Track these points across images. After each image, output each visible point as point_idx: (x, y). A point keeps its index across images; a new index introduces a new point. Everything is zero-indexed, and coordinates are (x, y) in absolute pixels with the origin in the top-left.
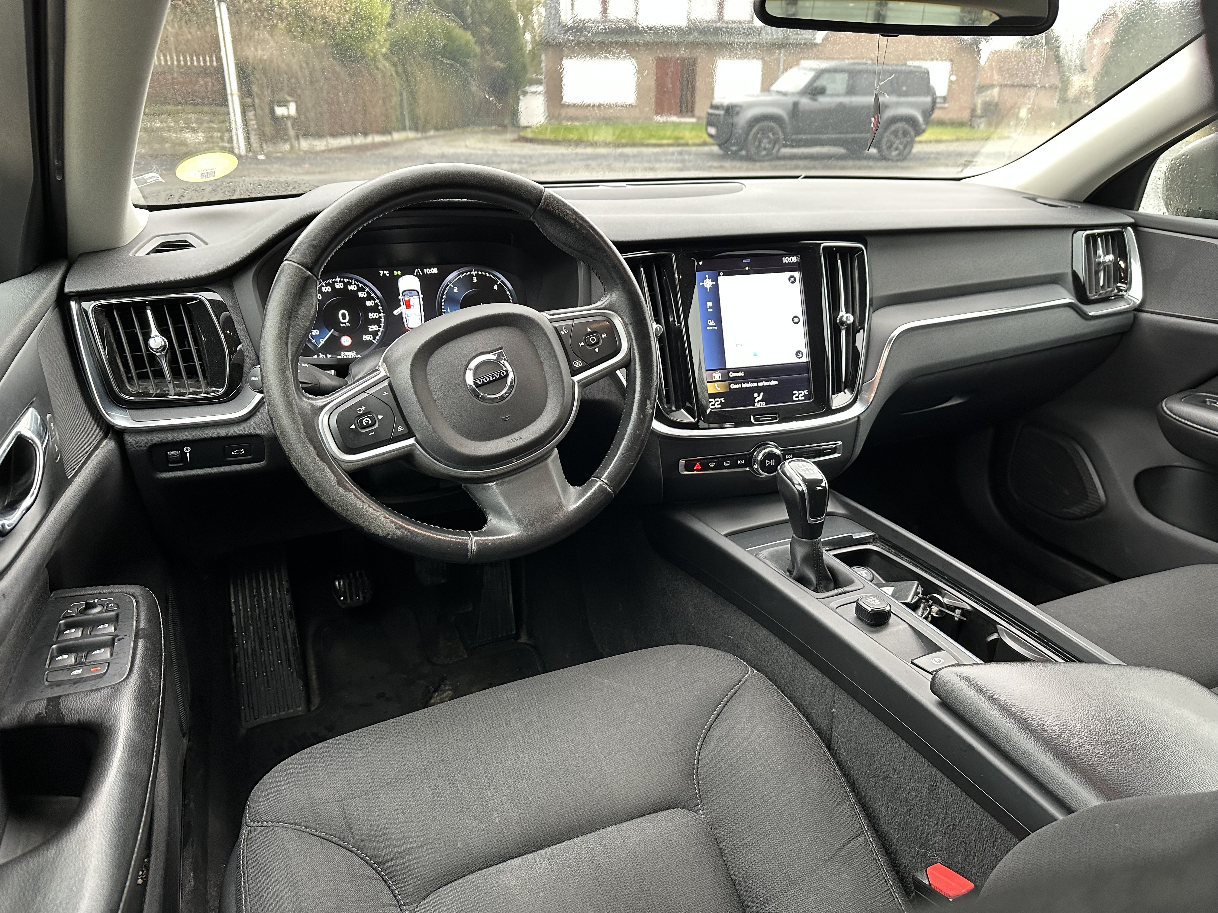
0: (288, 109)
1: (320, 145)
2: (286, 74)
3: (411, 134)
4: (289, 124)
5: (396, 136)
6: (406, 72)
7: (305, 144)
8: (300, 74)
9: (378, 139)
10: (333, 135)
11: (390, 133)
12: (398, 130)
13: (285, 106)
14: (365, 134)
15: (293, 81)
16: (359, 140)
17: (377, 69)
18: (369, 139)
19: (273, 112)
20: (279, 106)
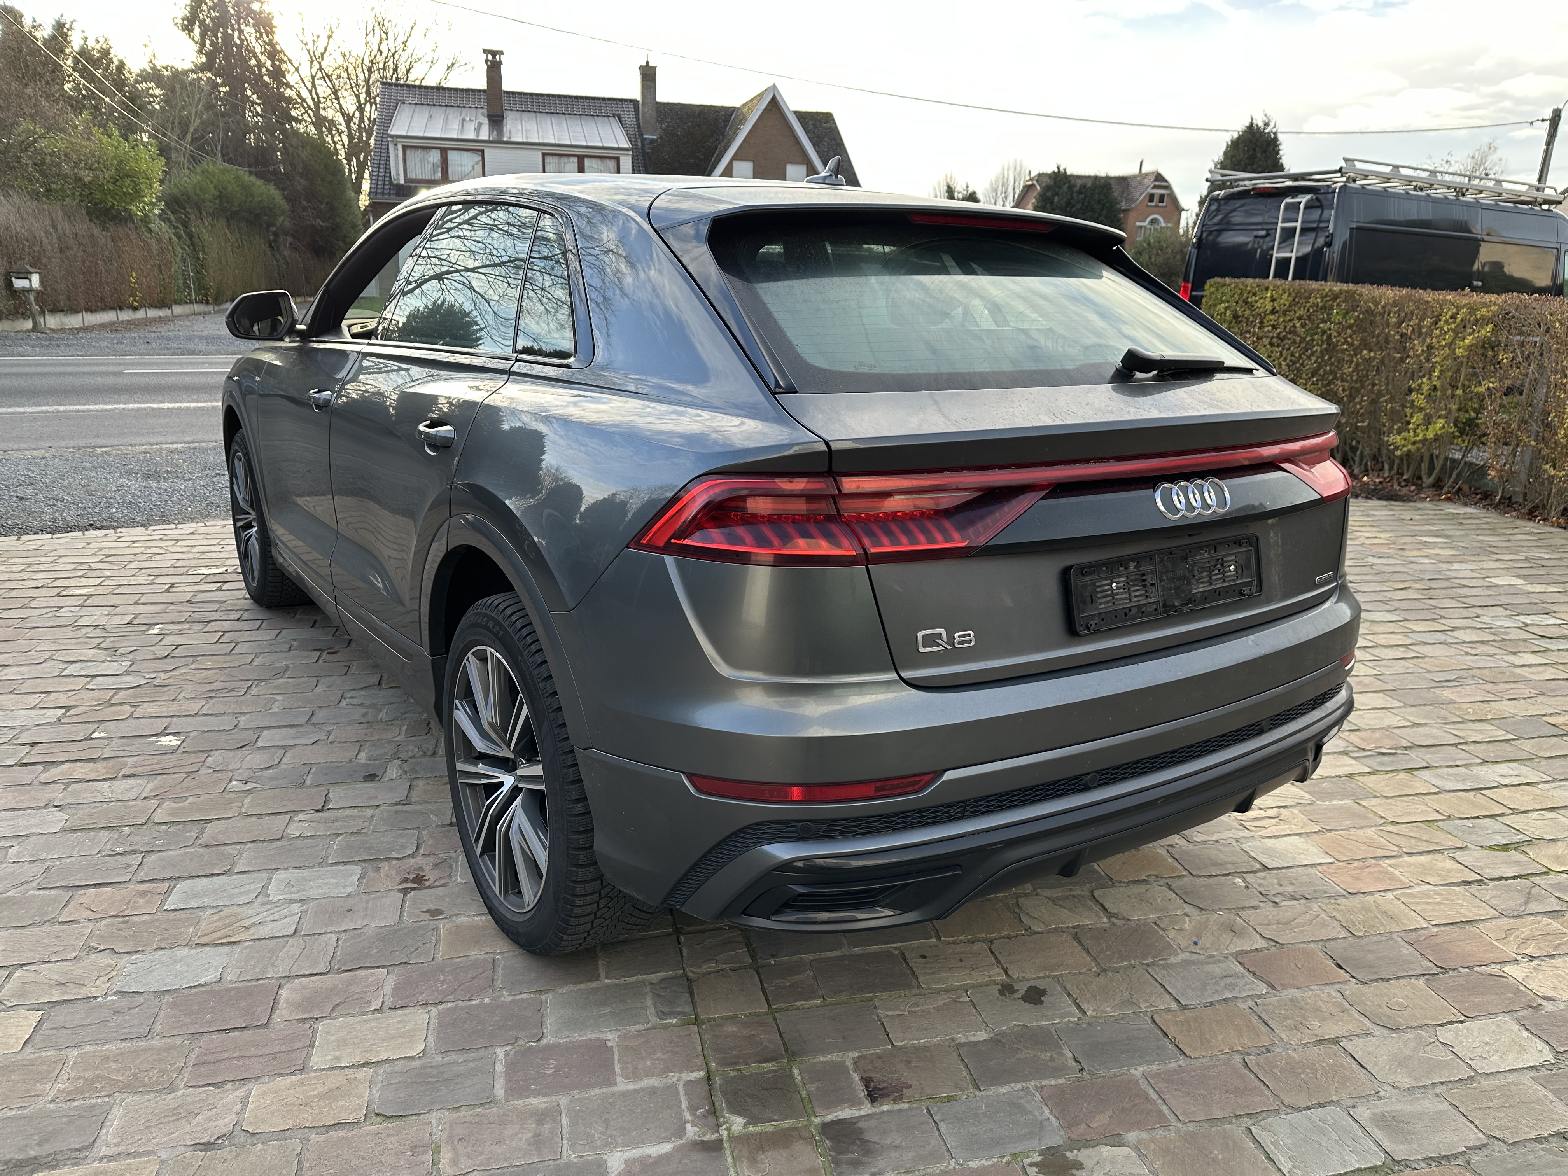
0: (30, 281)
1: (75, 321)
2: (27, 240)
3: (199, 308)
4: (32, 298)
5: (178, 310)
6: (191, 236)
7: (52, 321)
8: (44, 239)
9: (153, 313)
10: (90, 310)
11: (170, 307)
12: (178, 302)
13: (27, 278)
14: (135, 309)
15: (37, 249)
16: (125, 316)
17: (150, 231)
18: (140, 314)
19: (10, 284)
20: (16, 278)
